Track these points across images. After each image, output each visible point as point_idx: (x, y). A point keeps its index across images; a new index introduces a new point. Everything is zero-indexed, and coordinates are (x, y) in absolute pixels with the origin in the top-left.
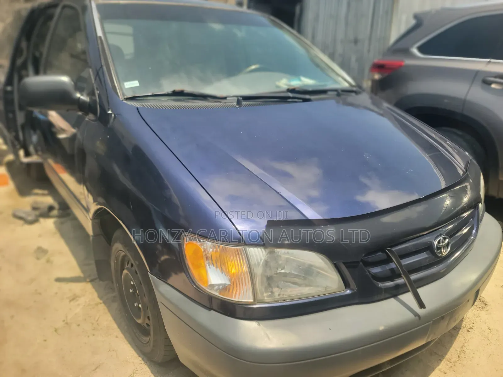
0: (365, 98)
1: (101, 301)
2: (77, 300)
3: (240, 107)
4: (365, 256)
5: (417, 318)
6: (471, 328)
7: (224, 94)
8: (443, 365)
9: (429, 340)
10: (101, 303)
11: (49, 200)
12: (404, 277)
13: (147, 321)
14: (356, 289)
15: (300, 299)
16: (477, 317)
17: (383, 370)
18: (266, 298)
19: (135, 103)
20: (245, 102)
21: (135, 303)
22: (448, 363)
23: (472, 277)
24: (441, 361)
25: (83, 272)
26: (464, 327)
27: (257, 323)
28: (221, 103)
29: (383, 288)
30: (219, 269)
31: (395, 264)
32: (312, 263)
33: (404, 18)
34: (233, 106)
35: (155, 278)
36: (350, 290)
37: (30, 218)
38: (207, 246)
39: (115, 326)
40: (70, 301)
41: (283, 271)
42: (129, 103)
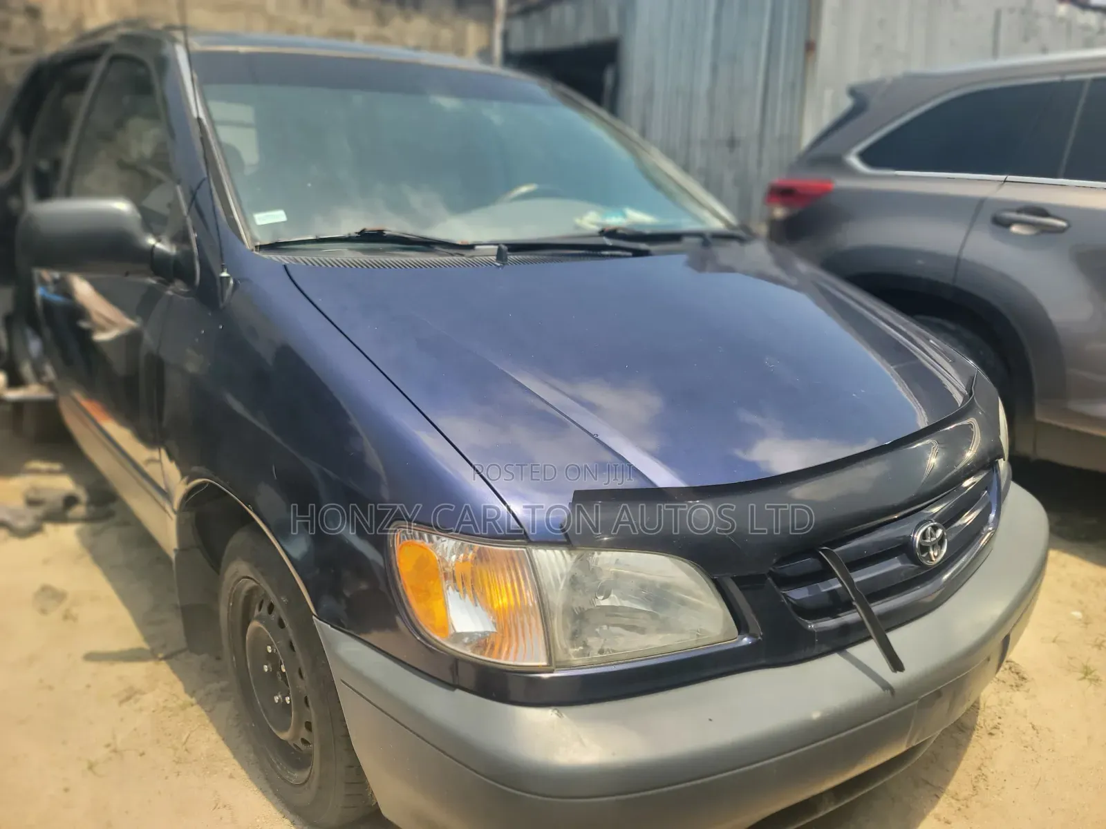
0: (758, 252)
1: (193, 700)
2: (136, 701)
3: (504, 264)
4: (778, 563)
5: (889, 692)
6: (995, 728)
7: (469, 239)
8: (943, 806)
9: (914, 744)
10: (192, 705)
11: (64, 484)
12: (858, 607)
13: (304, 733)
14: (762, 634)
15: (647, 658)
16: (1007, 705)
17: (821, 814)
18: (573, 658)
19: (279, 257)
20: (513, 255)
21: (277, 695)
22: (953, 801)
23: (995, 609)
24: (938, 797)
25: (148, 639)
26: (982, 725)
27: (556, 712)
28: (464, 258)
29: (816, 631)
30: (470, 596)
31: (839, 580)
32: (668, 581)
33: (828, 94)
34: (490, 263)
35: (329, 626)
36: (749, 637)
37: (22, 524)
38: (443, 550)
39: (227, 753)
40: (121, 702)
41: (606, 603)
42: (266, 256)
